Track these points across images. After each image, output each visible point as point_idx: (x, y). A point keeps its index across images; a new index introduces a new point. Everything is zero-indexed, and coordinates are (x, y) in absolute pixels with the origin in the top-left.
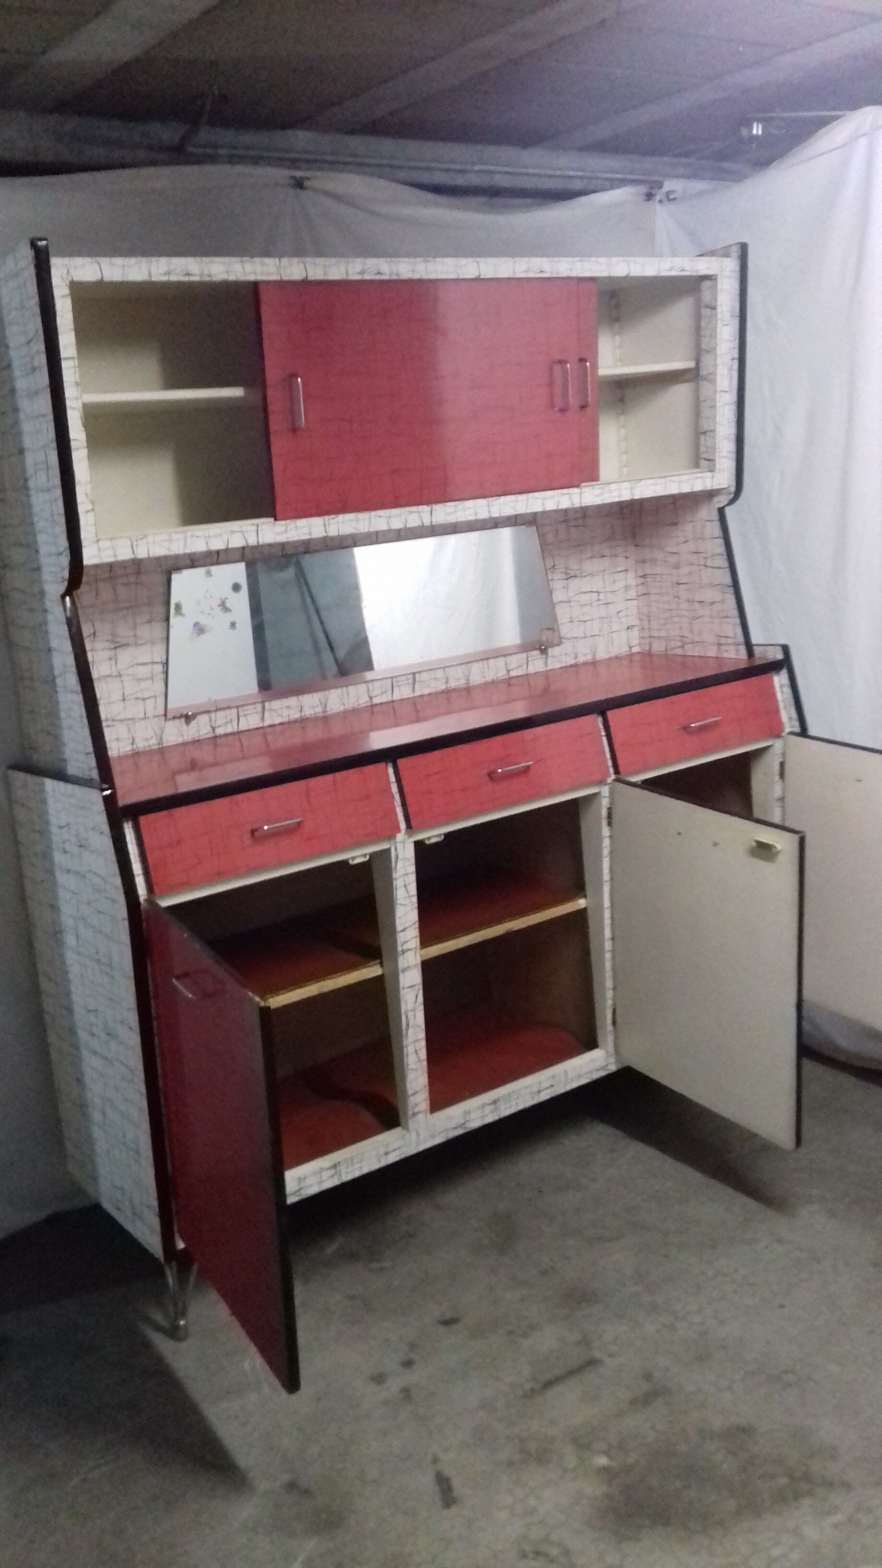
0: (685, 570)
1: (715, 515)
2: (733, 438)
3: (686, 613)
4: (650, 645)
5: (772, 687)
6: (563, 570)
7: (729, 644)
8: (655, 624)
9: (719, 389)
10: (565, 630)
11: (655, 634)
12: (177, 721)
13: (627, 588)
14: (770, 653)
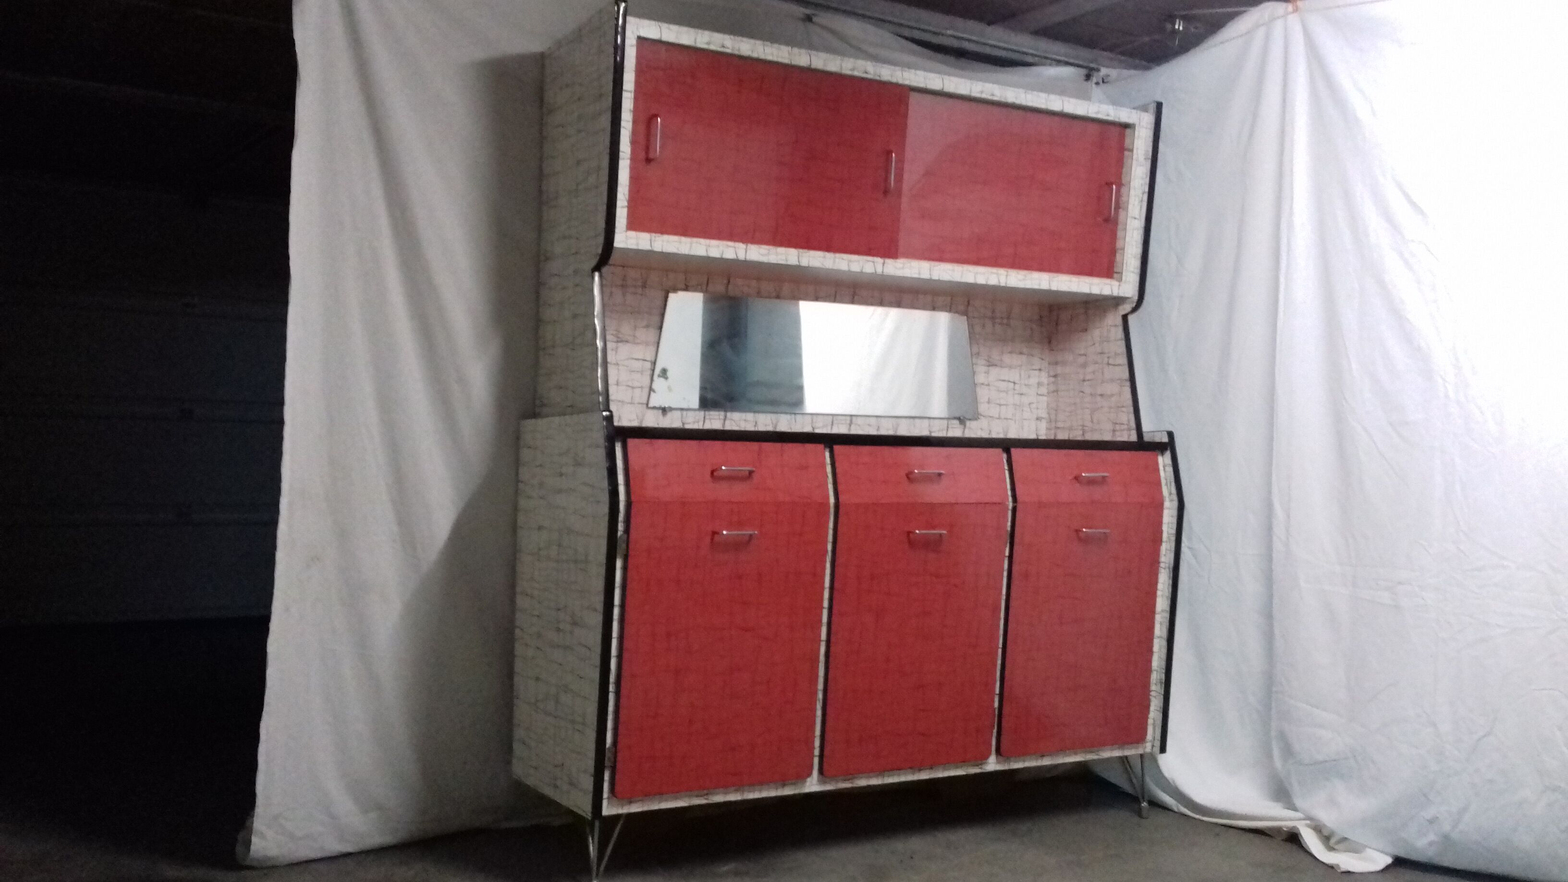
0: (1090, 369)
1: (1119, 321)
2: (1139, 256)
3: (1089, 406)
5: (1157, 464)
6: (986, 358)
7: (1123, 429)
8: (1061, 417)
9: (1129, 215)
10: (983, 408)
11: (1060, 425)
12: (655, 411)
13: (1039, 384)
14: (1158, 438)
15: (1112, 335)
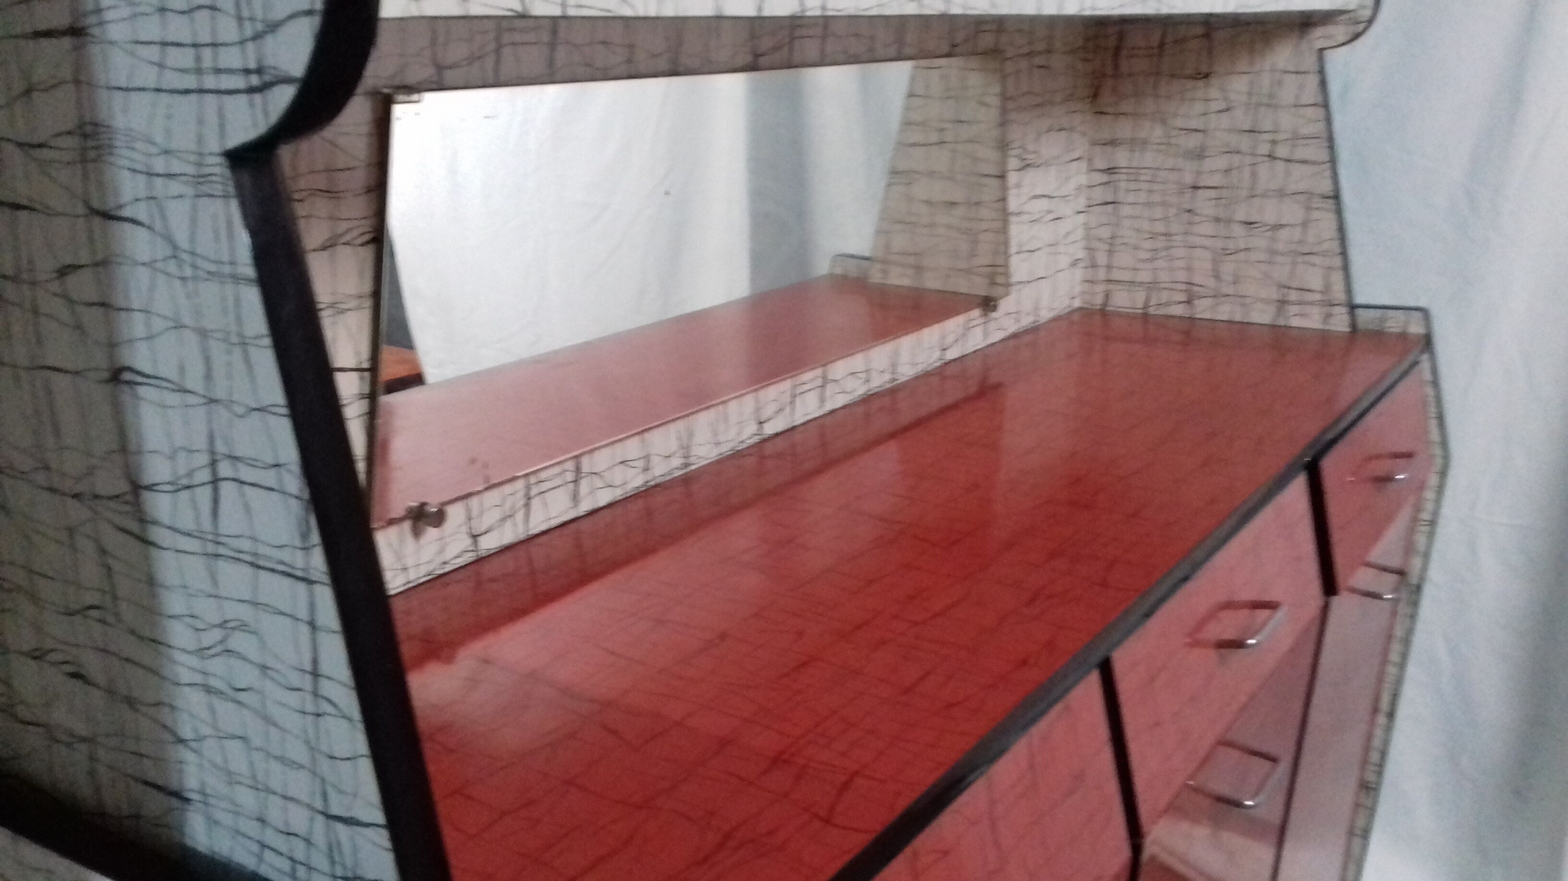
0: (1215, 163)
1: (1312, 63)
3: (1208, 242)
4: (1107, 295)
7: (1312, 303)
8: (1124, 258)
14: (1394, 323)
15: (1288, 93)
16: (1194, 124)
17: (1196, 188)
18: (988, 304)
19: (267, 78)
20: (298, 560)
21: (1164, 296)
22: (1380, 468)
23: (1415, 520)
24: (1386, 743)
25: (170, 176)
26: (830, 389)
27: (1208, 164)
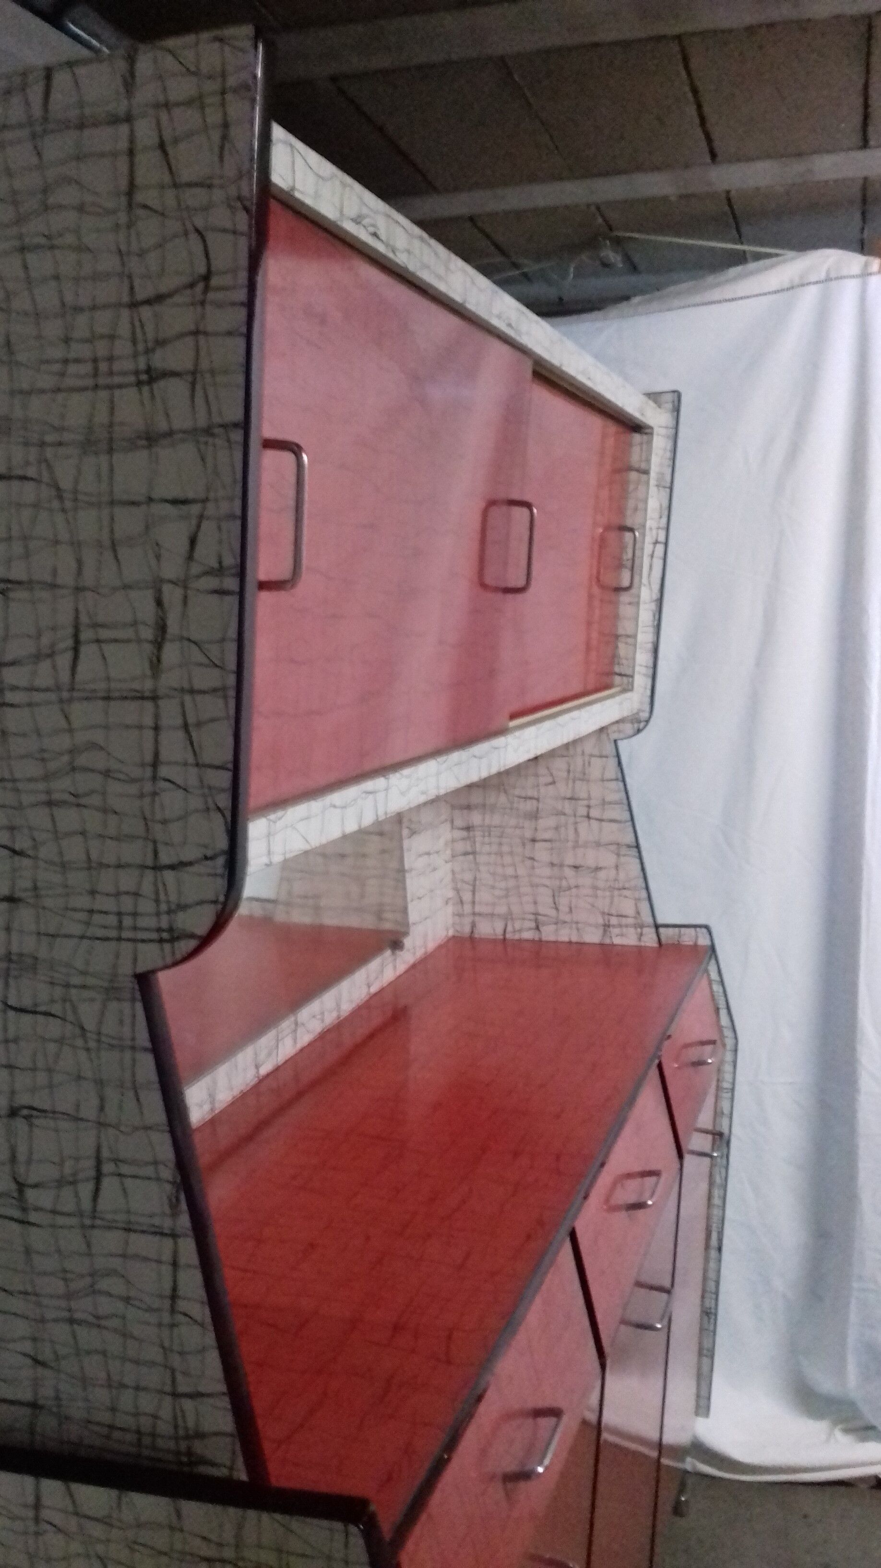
0: (547, 822)
1: (611, 750)
3: (547, 882)
4: (473, 925)
7: (627, 926)
8: (484, 895)
14: (688, 937)
15: (595, 772)
16: (530, 793)
17: (534, 840)
18: (396, 945)
19: (176, 935)
20: (167, 1224)
21: (518, 925)
22: (694, 1054)
23: (718, 1088)
24: (719, 1271)
25: (84, 987)
26: (300, 1031)
27: (542, 823)
